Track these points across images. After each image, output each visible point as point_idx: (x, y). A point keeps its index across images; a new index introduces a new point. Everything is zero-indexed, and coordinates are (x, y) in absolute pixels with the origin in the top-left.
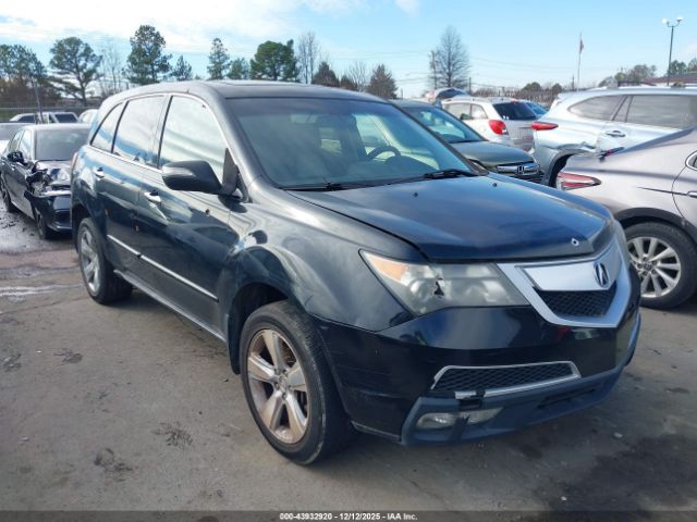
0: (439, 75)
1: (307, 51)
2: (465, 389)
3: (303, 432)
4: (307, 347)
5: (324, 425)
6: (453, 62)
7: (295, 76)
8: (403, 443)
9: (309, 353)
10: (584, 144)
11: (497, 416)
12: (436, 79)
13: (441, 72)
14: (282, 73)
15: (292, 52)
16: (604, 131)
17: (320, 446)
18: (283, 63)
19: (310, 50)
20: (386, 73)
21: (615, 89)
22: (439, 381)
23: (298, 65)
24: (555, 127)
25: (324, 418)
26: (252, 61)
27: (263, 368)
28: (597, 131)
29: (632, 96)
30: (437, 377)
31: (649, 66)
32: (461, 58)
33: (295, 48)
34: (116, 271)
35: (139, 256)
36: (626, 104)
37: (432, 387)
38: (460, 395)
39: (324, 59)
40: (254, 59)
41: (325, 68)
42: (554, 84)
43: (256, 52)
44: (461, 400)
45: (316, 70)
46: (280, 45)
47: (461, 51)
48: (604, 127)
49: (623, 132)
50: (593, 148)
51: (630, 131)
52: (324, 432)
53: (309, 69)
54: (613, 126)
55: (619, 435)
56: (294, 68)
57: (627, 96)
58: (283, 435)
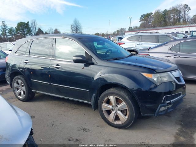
0: (74, 31)
1: (34, 25)
2: (168, 101)
3: (126, 120)
4: (127, 98)
5: (134, 116)
6: (77, 28)
7: (31, 32)
8: (155, 116)
9: (128, 99)
10: (132, 47)
11: (172, 106)
12: (73, 32)
13: (74, 30)
14: (26, 31)
15: (29, 25)
16: (136, 44)
17: (132, 122)
18: (26, 28)
19: (35, 25)
20: (58, 31)
21: (137, 34)
22: (164, 100)
23: (31, 29)
24: (124, 43)
25: (134, 114)
26: (16, 28)
27: (109, 106)
28: (135, 44)
29: (142, 35)
30: (163, 99)
31: (124, 28)
32: (79, 26)
33: (30, 24)
34: (32, 90)
35: (50, 84)
36: (141, 37)
37: (162, 101)
38: (167, 102)
39: (39, 27)
40: (16, 27)
41: (39, 29)
42: (102, 33)
43: (17, 25)
44: (167, 103)
45: (37, 30)
46: (25, 23)
47: (79, 25)
48: (136, 43)
49: (141, 44)
50: (134, 48)
51: (142, 44)
52: (134, 118)
53: (35, 30)
54: (138, 43)
55: (181, 109)
56: (30, 30)
57: (140, 35)
58: (117, 123)
